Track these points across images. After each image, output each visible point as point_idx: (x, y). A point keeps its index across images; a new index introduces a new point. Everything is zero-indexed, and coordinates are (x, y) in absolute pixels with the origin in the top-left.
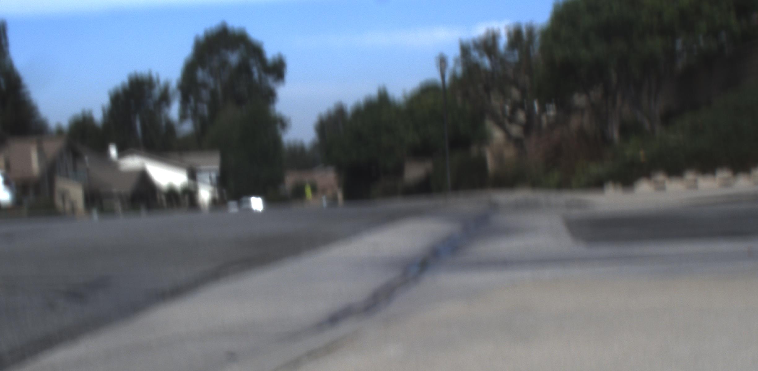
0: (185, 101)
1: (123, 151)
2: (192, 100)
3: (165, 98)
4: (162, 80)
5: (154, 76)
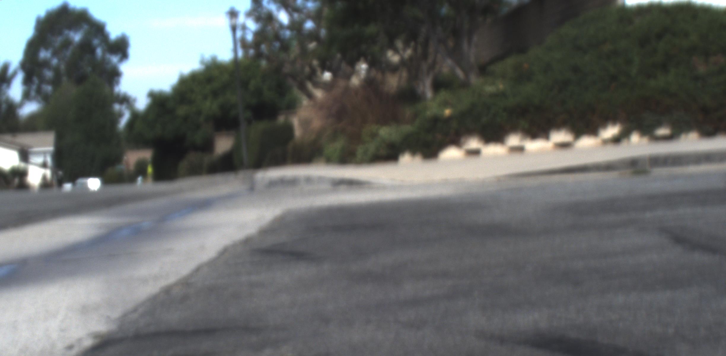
2: (36, 80)
3: (5, 80)
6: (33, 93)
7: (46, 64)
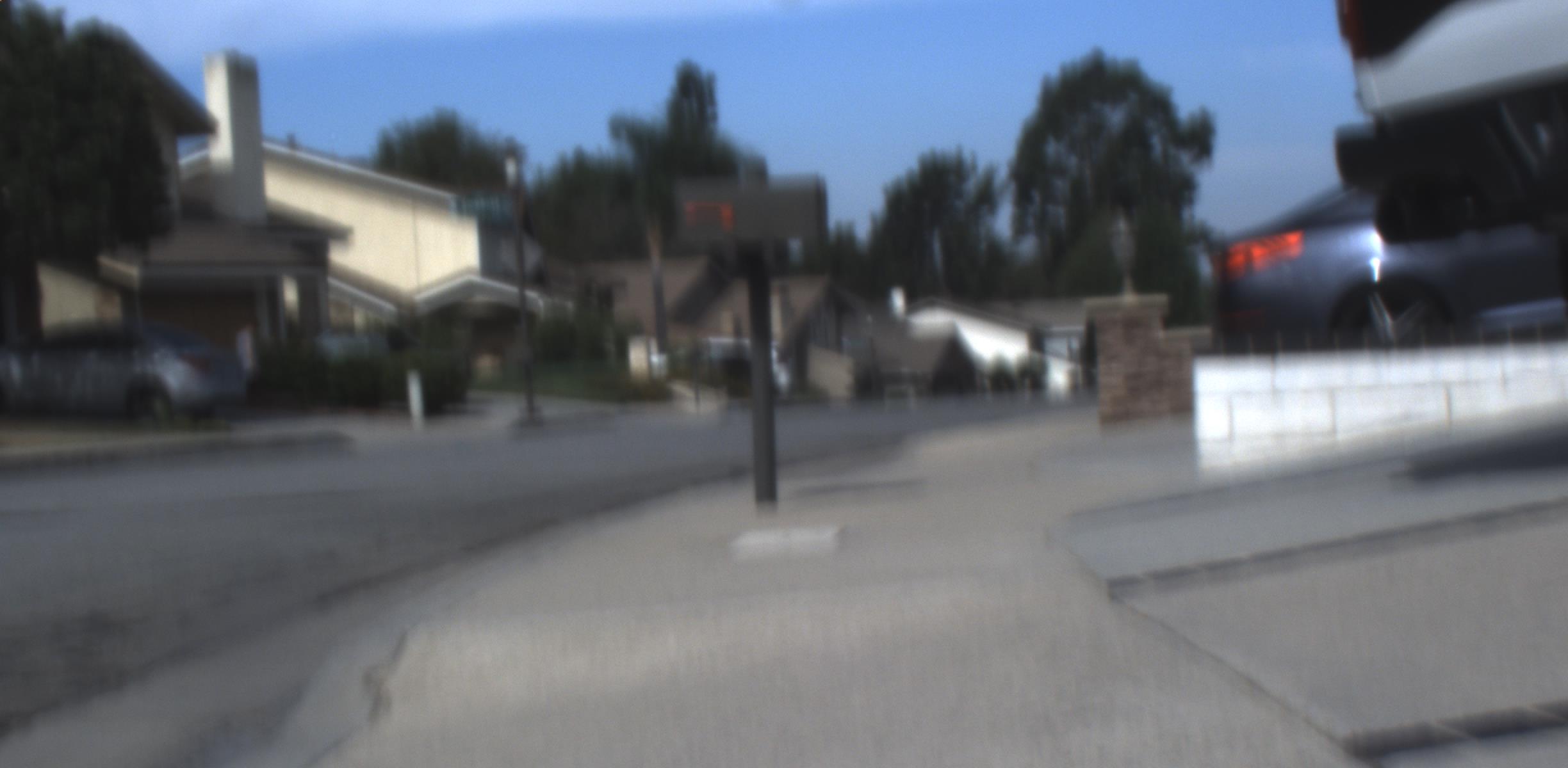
0: (1023, 199)
1: (915, 301)
2: (1037, 196)
3: (987, 198)
4: (982, 165)
5: (967, 156)
6: (1030, 223)
7: (1057, 167)
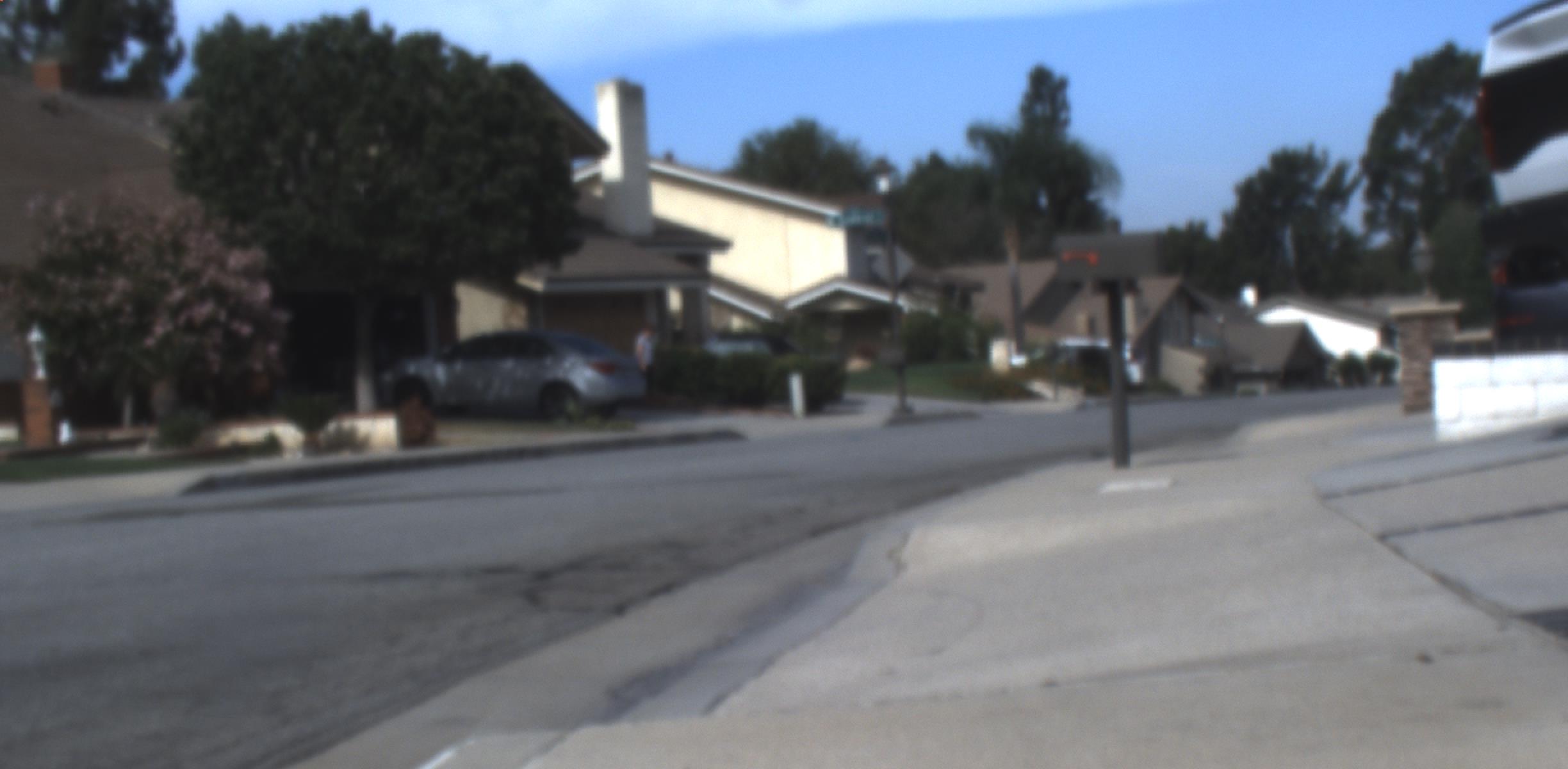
0: (1373, 194)
1: (1267, 296)
2: (1389, 191)
3: (1337, 192)
4: (1334, 160)
5: (1318, 152)
6: (1383, 218)
7: (1408, 159)
